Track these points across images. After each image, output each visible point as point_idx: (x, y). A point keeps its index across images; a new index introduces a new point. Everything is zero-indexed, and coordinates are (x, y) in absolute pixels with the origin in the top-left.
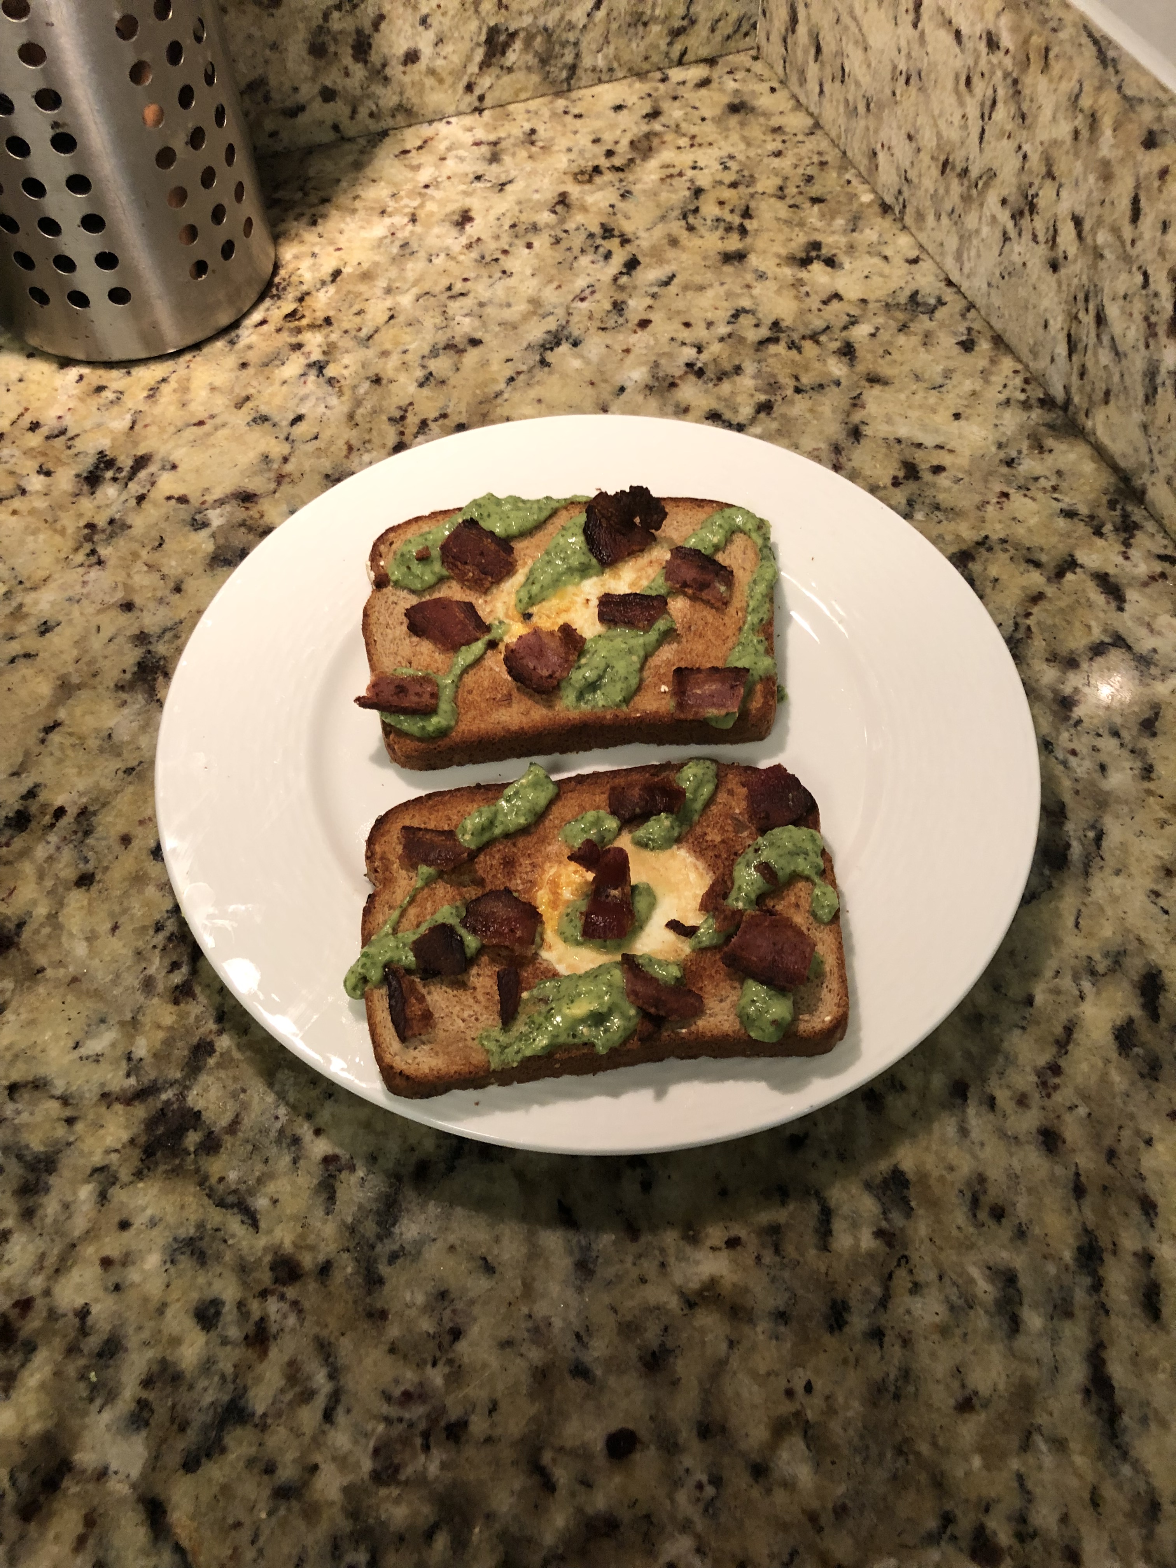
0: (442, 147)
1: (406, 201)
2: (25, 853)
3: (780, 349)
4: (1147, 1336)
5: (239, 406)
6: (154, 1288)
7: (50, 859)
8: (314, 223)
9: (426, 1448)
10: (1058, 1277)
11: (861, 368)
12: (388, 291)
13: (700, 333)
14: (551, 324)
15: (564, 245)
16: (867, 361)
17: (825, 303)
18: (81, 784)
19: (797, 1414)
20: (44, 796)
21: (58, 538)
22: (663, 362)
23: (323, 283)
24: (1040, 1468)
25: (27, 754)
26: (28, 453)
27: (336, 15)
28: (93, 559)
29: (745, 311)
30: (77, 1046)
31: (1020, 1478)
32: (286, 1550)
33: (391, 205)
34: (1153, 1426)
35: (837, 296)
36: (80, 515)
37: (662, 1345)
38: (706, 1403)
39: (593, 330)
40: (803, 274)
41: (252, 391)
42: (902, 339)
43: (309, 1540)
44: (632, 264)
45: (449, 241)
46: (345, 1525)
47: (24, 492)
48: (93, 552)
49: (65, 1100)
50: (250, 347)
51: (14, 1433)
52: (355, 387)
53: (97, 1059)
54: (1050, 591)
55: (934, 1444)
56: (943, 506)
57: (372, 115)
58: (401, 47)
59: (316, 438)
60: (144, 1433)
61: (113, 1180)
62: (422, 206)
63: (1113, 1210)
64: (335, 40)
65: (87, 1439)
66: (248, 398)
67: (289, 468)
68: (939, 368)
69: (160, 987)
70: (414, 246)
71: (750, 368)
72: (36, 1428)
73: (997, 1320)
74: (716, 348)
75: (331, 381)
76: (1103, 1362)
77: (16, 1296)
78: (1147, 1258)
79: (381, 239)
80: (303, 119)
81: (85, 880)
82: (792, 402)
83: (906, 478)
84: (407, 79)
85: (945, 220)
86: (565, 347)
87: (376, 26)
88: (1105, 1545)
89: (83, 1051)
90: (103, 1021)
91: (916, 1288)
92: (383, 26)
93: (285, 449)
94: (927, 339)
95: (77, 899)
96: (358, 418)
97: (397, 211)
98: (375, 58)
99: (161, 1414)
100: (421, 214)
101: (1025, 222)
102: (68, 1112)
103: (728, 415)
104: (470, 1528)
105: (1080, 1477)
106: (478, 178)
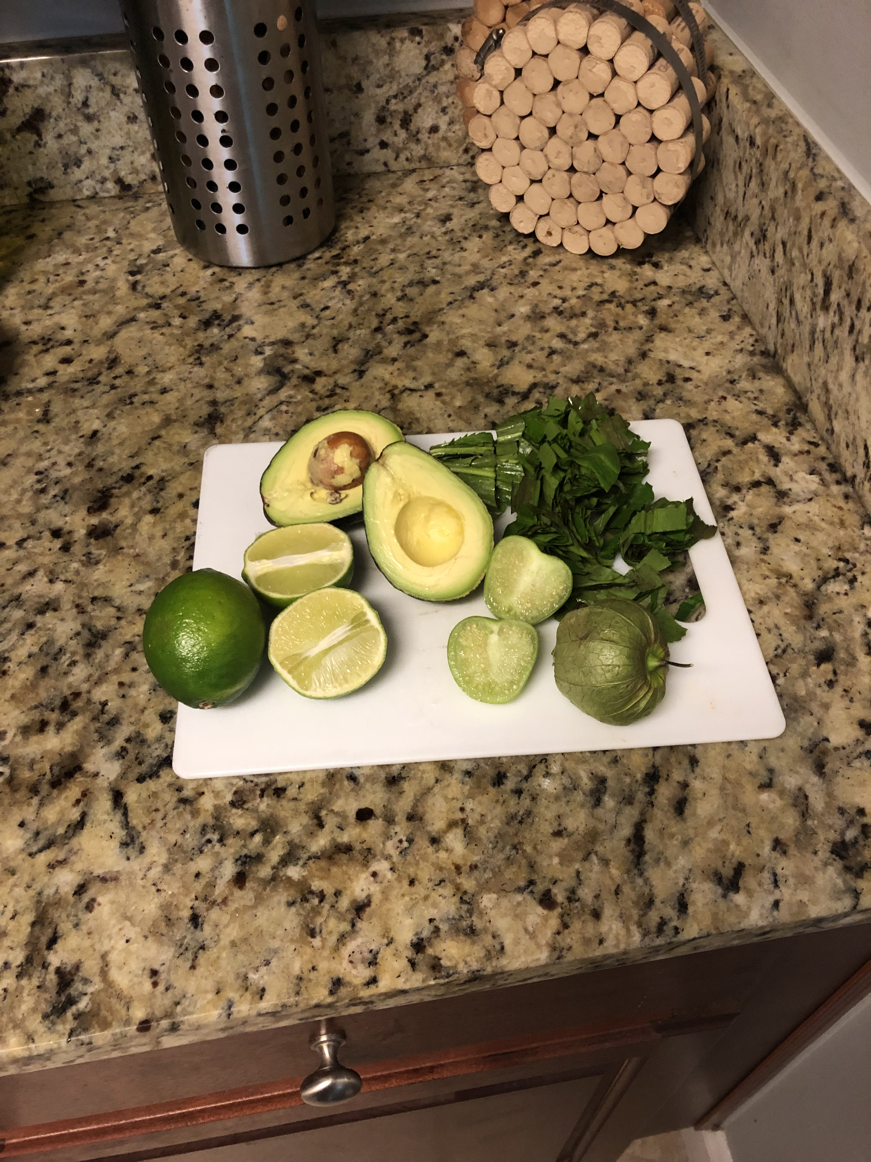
0: (445, 181)
1: (416, 206)
2: (128, 494)
3: (612, 306)
4: (673, 822)
5: (295, 298)
6: (142, 699)
7: (139, 498)
8: (361, 211)
9: (262, 796)
10: (630, 785)
11: (657, 322)
12: (393, 250)
13: (567, 292)
14: (481, 278)
15: (500, 238)
16: (661, 319)
17: (646, 285)
18: (165, 466)
19: (463, 821)
20: (143, 469)
21: (181, 349)
22: (541, 305)
23: (358, 242)
24: (591, 871)
25: (140, 448)
26: (177, 307)
27: (393, 101)
28: (198, 362)
29: (596, 284)
30: (131, 585)
31: (578, 873)
32: (178, 826)
33: (407, 207)
34: (662, 864)
35: (655, 283)
36: (197, 340)
37: (400, 774)
38: (415, 806)
39: (505, 284)
40: (638, 270)
41: (304, 291)
42: (687, 310)
43: (192, 824)
44: (537, 253)
45: (435, 229)
46: (211, 821)
47: (170, 325)
48: (199, 358)
49: (119, 609)
50: (309, 269)
51: (57, 749)
52: (361, 297)
53: (140, 593)
54: (735, 450)
55: (535, 848)
56: (684, 398)
57: (407, 159)
58: (428, 123)
59: (333, 318)
60: (121, 761)
61: (134, 649)
62: (424, 210)
63: (673, 760)
64: (391, 115)
65: (92, 758)
66: (301, 295)
67: (315, 331)
68: (705, 328)
69: (181, 566)
70: (415, 229)
71: (591, 313)
72: (69, 749)
73: (588, 799)
74: (574, 301)
75: (349, 292)
76: (643, 829)
77: (73, 690)
78: (685, 785)
79: (396, 224)
80: (367, 157)
81: (155, 511)
82: (611, 335)
83: (667, 381)
84: (430, 142)
85: (725, 246)
86: (486, 291)
87: (415, 110)
88: (617, 914)
89: (133, 588)
90: (147, 576)
91: (547, 775)
92: (420, 110)
93: (315, 322)
94: (702, 312)
95: (149, 519)
96: (359, 312)
97: (409, 211)
98: (413, 127)
99: (131, 755)
100: (423, 214)
101: (761, 246)
102: (119, 614)
103: (570, 336)
104: (274, 836)
105: (612, 879)
106: (461, 199)
